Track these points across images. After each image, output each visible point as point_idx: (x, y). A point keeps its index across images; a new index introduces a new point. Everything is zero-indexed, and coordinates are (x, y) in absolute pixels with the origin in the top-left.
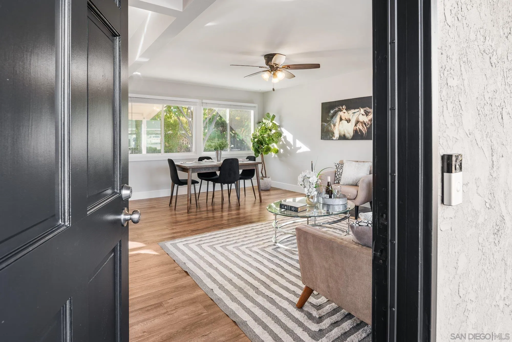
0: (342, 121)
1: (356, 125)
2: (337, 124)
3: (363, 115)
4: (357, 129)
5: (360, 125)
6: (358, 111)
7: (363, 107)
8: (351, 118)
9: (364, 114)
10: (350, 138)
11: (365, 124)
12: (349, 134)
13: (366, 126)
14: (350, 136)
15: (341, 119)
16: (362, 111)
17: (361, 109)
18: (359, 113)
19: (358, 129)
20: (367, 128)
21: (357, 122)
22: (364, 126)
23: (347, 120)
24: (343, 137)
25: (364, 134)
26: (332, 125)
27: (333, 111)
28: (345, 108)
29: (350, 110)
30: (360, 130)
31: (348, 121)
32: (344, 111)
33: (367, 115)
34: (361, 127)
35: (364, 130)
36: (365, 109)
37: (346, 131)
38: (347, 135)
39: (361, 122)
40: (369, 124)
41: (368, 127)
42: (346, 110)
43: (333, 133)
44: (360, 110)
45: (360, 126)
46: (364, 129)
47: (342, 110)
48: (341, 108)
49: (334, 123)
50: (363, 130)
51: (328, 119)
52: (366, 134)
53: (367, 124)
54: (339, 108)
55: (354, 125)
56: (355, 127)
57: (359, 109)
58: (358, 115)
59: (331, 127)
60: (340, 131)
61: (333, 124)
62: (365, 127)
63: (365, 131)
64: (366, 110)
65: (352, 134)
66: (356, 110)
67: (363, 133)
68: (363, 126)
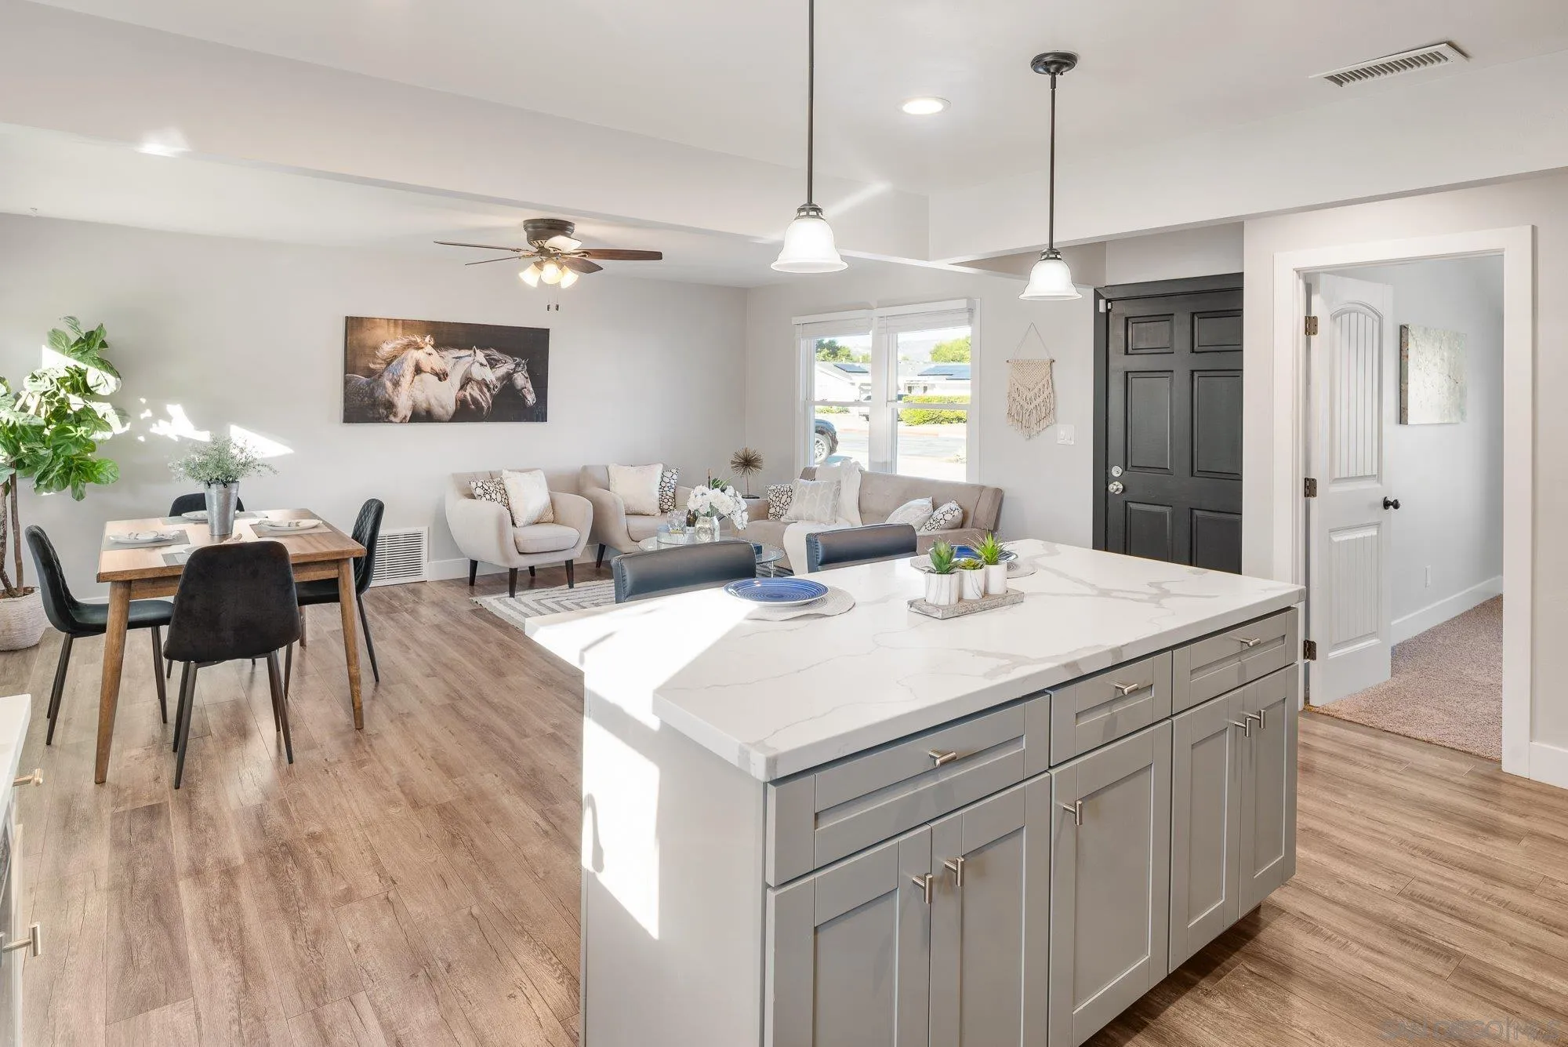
0: (423, 375)
1: (463, 387)
2: (405, 382)
3: (482, 365)
4: (465, 396)
5: (475, 388)
6: (470, 356)
7: (481, 348)
8: (448, 370)
9: (485, 362)
10: (449, 418)
11: (487, 386)
12: (443, 408)
13: (489, 390)
14: (447, 412)
15: (418, 370)
16: (480, 356)
17: (478, 351)
18: (471, 358)
19: (469, 398)
20: (491, 394)
21: (467, 381)
22: (485, 390)
23: (437, 374)
24: (422, 416)
25: (486, 407)
26: (389, 384)
27: (389, 347)
28: (432, 343)
29: (447, 350)
30: (475, 400)
31: (442, 376)
32: (429, 349)
33: (492, 367)
34: (476, 394)
35: (485, 400)
36: (488, 352)
37: (433, 401)
38: (438, 411)
39: (478, 382)
40: (497, 387)
41: (494, 393)
42: (435, 347)
43: (390, 406)
44: (475, 352)
45: (473, 391)
46: (485, 396)
47: (422, 348)
48: (419, 340)
49: (395, 377)
50: (481, 400)
51: (372, 366)
52: (489, 408)
53: (492, 387)
54: (413, 339)
55: (459, 387)
56: (462, 392)
57: (472, 352)
58: (468, 365)
59: (384, 387)
60: (414, 401)
61: (391, 380)
62: (488, 394)
63: (488, 402)
64: (489, 355)
65: (451, 407)
66: (463, 353)
67: (483, 407)
68: (481, 391)
